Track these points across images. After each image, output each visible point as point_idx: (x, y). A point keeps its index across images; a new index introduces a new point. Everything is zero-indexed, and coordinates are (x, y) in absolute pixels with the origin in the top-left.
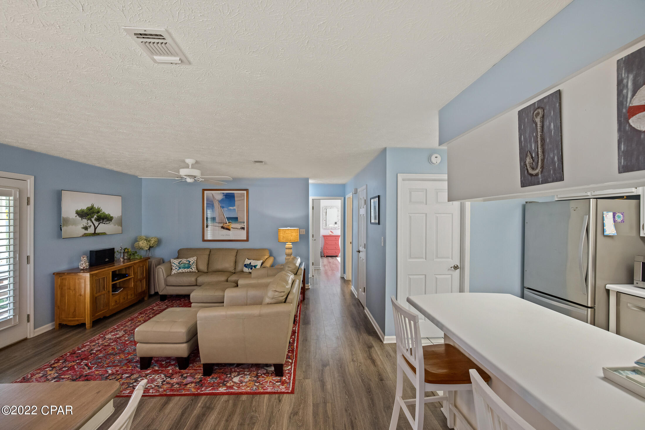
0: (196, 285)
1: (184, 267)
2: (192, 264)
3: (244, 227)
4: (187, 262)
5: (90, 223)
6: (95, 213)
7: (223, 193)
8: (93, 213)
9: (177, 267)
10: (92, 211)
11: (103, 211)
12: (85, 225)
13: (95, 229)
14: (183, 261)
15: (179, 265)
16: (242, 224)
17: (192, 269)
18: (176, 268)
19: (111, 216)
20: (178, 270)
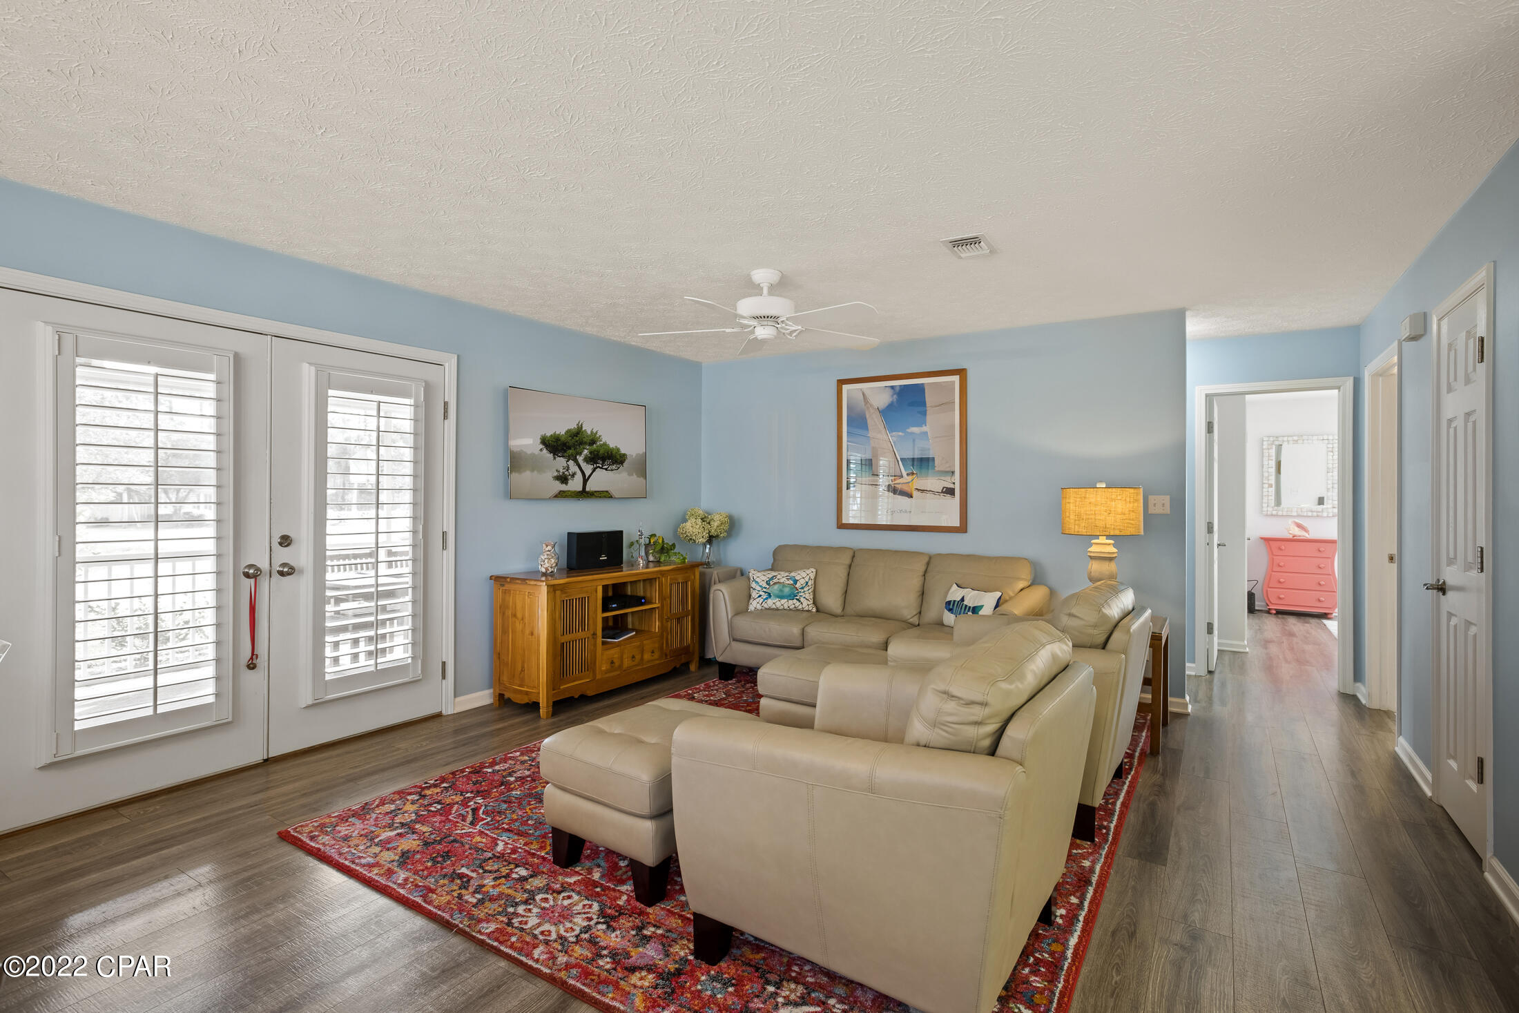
0: (803, 647)
1: (780, 594)
2: (802, 588)
3: (952, 486)
4: (788, 582)
5: (573, 468)
6: (585, 443)
7: (892, 387)
8: (581, 443)
9: (761, 593)
10: (577, 439)
11: (603, 440)
12: (562, 471)
13: (585, 481)
14: (779, 577)
15: (768, 587)
17: (799, 601)
18: (760, 596)
19: (623, 451)
20: (764, 600)
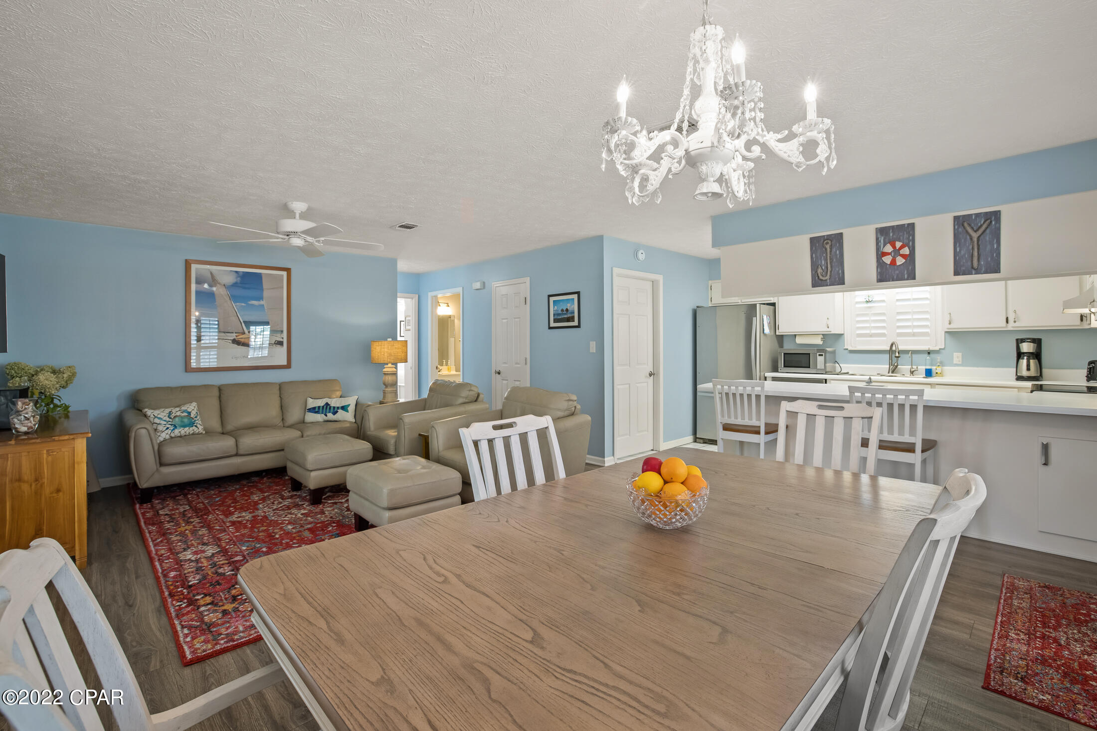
0: (237, 455)
1: (182, 424)
2: (195, 417)
3: (281, 340)
4: (183, 415)
7: (236, 272)
9: (168, 426)
14: (175, 411)
15: (171, 420)
16: (279, 335)
17: (197, 427)
18: (168, 428)
20: (172, 430)
